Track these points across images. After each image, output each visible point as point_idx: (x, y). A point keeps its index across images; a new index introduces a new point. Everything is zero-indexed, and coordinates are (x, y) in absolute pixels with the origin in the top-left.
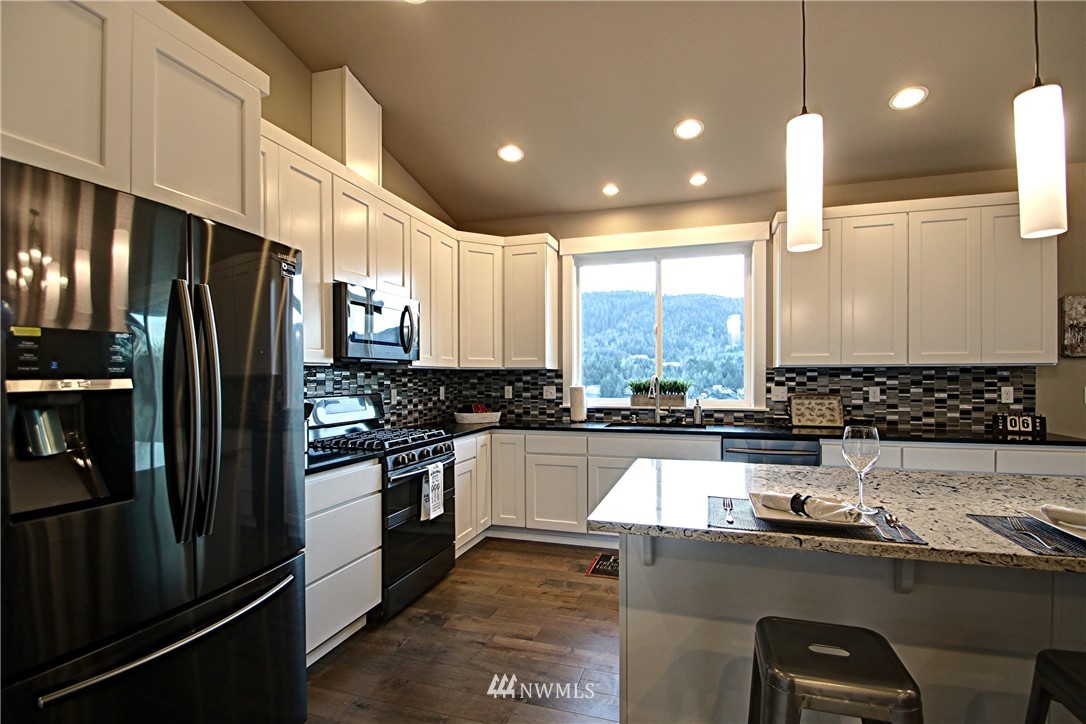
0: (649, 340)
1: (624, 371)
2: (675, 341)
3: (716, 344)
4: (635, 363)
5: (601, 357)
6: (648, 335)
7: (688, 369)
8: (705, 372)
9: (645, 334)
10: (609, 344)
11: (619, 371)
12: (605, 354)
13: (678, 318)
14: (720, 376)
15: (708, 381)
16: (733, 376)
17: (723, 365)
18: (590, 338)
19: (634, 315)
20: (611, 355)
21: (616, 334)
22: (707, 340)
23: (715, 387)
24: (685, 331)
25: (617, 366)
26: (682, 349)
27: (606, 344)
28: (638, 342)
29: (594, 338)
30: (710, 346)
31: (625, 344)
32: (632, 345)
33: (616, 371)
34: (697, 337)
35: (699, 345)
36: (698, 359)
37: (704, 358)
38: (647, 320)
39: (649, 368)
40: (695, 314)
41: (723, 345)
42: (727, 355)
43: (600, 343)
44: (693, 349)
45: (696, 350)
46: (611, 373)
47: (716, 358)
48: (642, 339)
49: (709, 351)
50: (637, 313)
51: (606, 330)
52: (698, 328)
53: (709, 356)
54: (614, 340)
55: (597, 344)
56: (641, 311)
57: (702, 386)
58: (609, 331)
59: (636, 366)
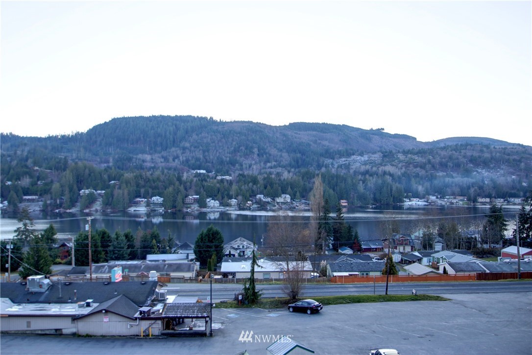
0: (208, 158)
1: (185, 183)
2: (228, 159)
3: (260, 162)
4: (195, 177)
5: (166, 171)
6: (207, 154)
7: (238, 182)
8: (251, 184)
9: (204, 152)
10: (174, 160)
11: (181, 184)
12: (170, 169)
13: (230, 139)
14: (262, 188)
15: (253, 191)
16: (272, 188)
17: (264, 179)
18: (157, 155)
19: (195, 136)
20: (175, 170)
21: (179, 152)
22: (253, 159)
23: (258, 196)
24: (236, 151)
25: (179, 179)
26: (234, 165)
27: (171, 159)
28: (198, 159)
29: (160, 155)
30: (256, 163)
31: (187, 161)
32: (193, 161)
33: (177, 183)
34: (246, 156)
35: (246, 162)
36: (245, 173)
37: (251, 173)
38: (205, 141)
39: (206, 181)
40: (244, 137)
41: (265, 163)
42: (268, 170)
43: (166, 159)
44: (242, 165)
45: (244, 166)
46: (174, 185)
47: (260, 173)
48: (201, 156)
49: (255, 167)
50: (197, 135)
51: (170, 148)
52: (246, 149)
53: (255, 170)
54: (177, 157)
55: (162, 160)
56: (201, 133)
57: (248, 195)
58: (173, 149)
59: (195, 179)
